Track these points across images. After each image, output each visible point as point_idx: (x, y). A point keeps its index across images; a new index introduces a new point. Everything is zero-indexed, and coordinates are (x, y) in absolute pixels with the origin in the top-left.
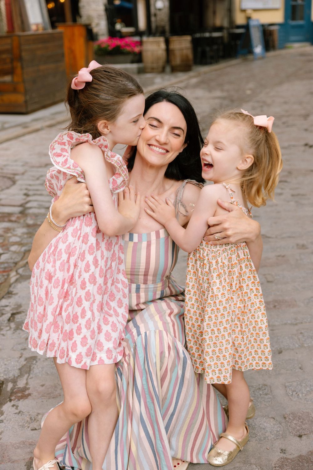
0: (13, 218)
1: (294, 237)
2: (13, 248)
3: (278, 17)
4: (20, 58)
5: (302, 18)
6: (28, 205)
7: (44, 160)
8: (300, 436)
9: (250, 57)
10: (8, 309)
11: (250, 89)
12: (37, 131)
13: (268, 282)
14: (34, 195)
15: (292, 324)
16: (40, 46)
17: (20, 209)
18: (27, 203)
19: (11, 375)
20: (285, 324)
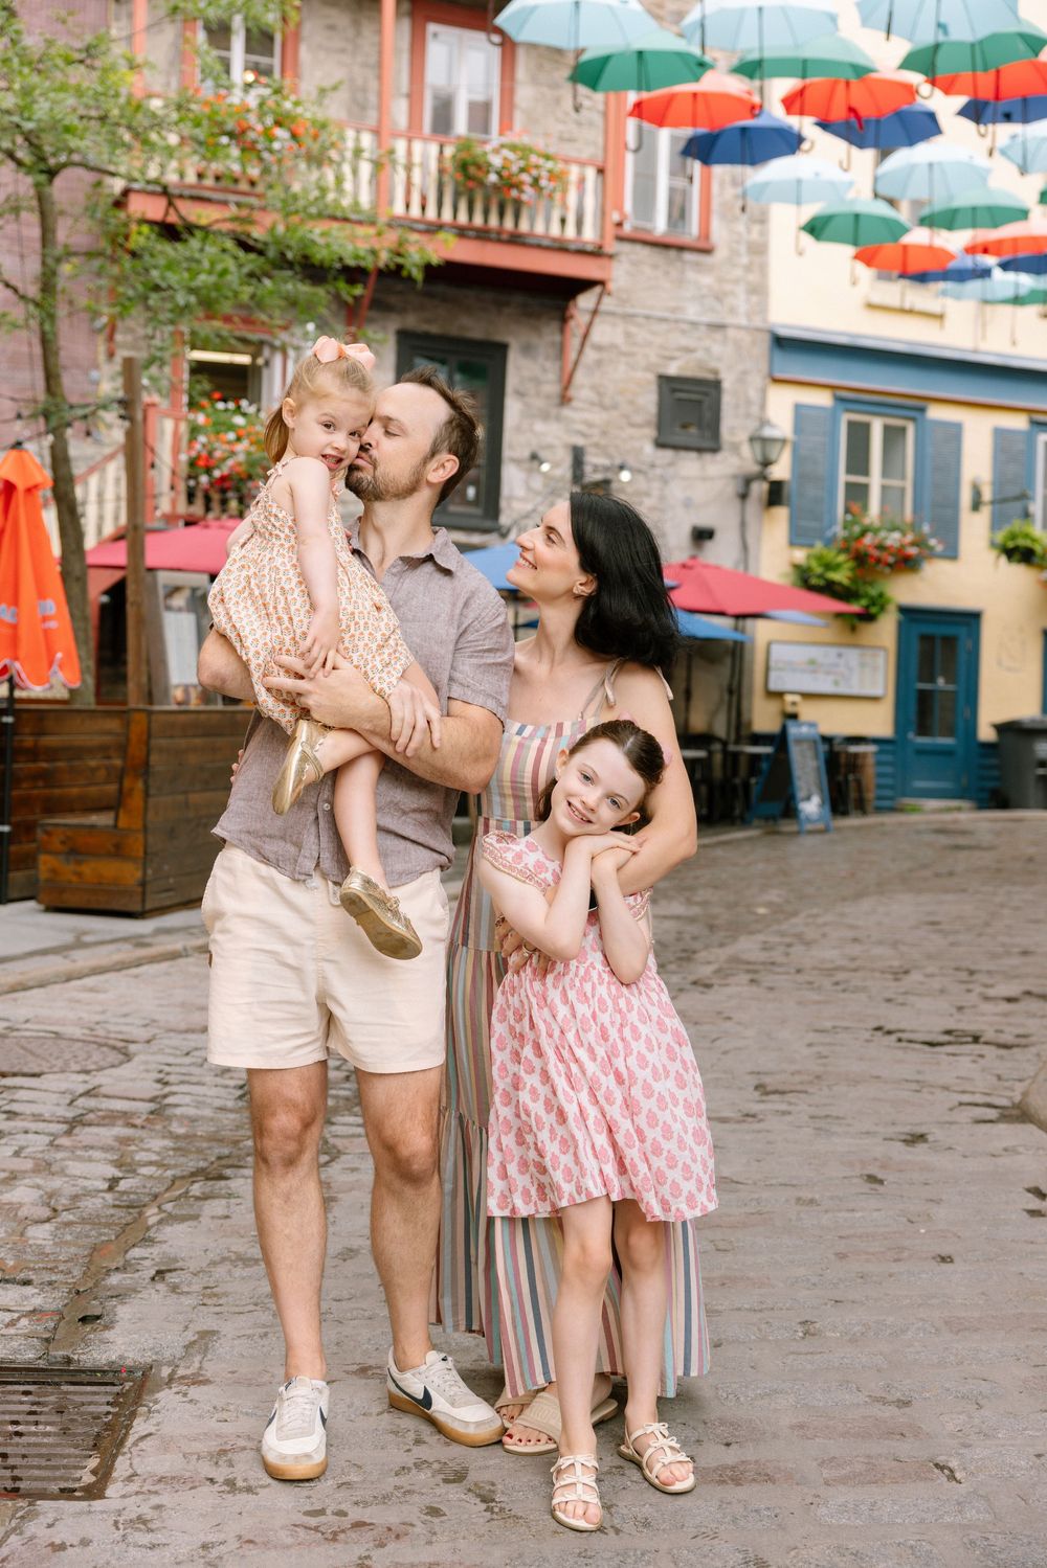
0: (138, 1122)
1: (794, 1186)
2: (144, 1171)
3: (878, 721)
4: (144, 771)
5: (950, 731)
6: (170, 1100)
7: (196, 1019)
8: (728, 1445)
9: (788, 826)
10: (147, 1263)
11: (769, 904)
12: (173, 956)
13: (718, 1250)
14: (182, 1082)
15: (750, 1310)
16: (198, 741)
17: (152, 1106)
18: (165, 1096)
19: (167, 1354)
20: (739, 1309)
